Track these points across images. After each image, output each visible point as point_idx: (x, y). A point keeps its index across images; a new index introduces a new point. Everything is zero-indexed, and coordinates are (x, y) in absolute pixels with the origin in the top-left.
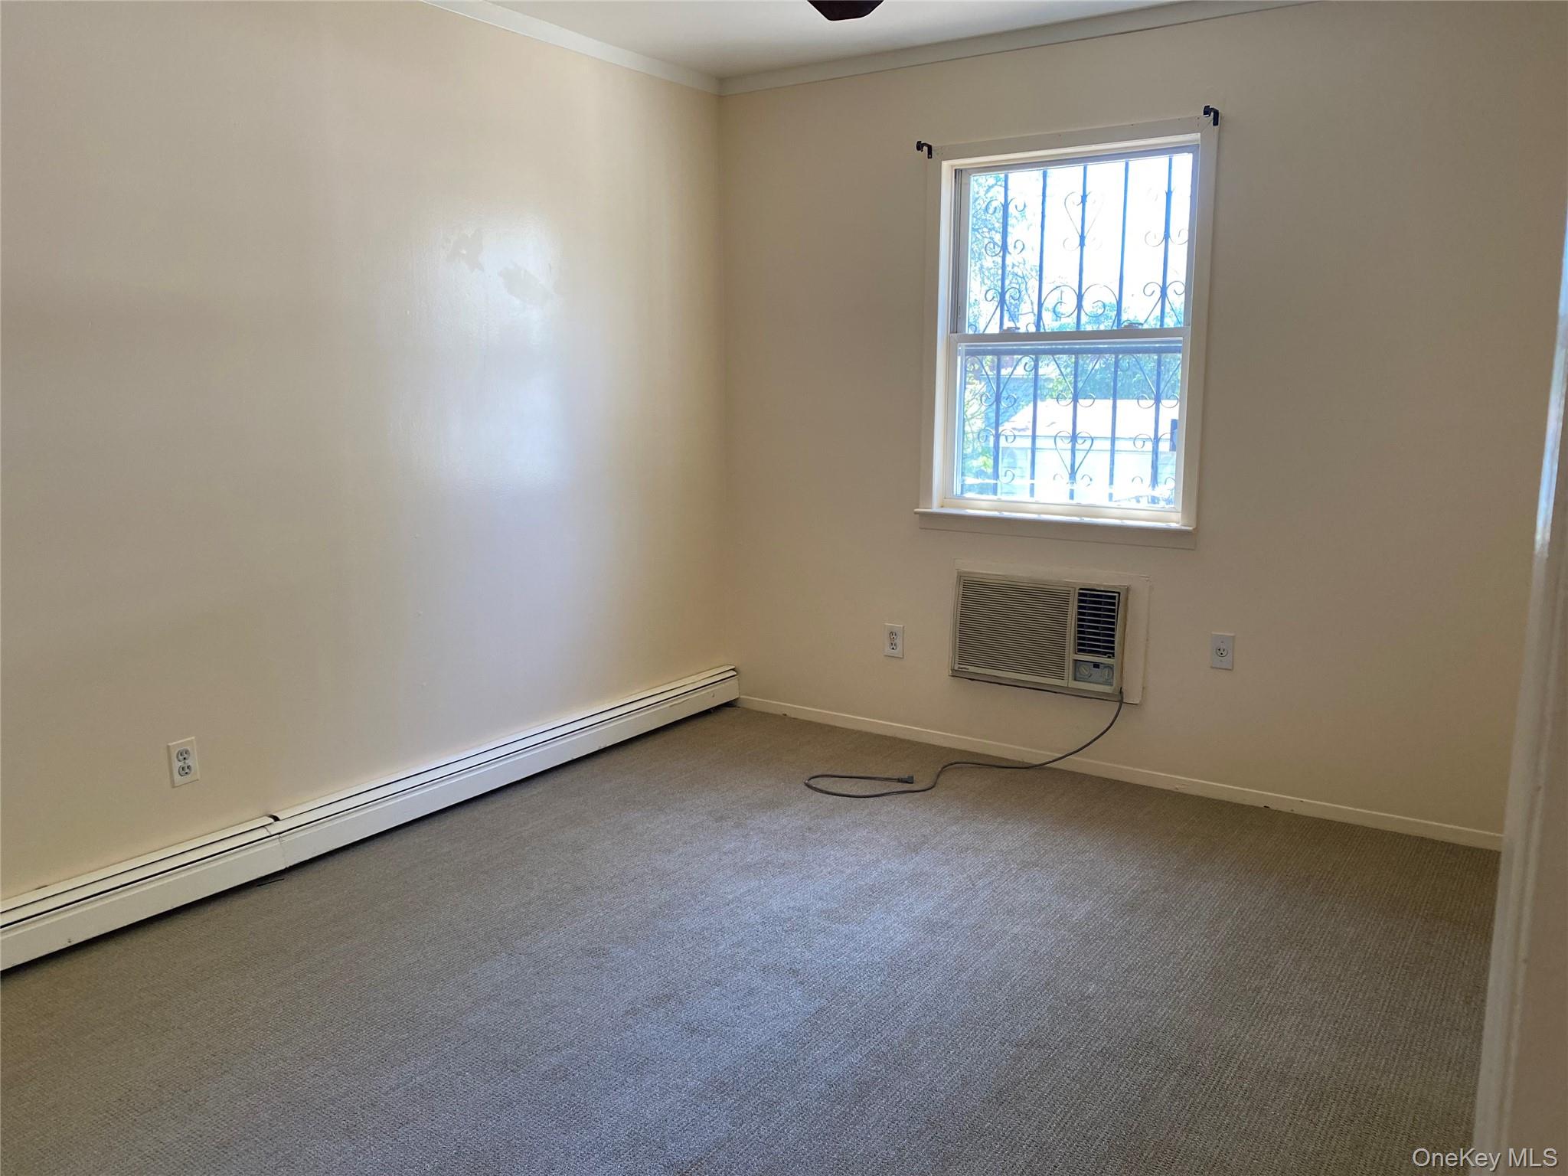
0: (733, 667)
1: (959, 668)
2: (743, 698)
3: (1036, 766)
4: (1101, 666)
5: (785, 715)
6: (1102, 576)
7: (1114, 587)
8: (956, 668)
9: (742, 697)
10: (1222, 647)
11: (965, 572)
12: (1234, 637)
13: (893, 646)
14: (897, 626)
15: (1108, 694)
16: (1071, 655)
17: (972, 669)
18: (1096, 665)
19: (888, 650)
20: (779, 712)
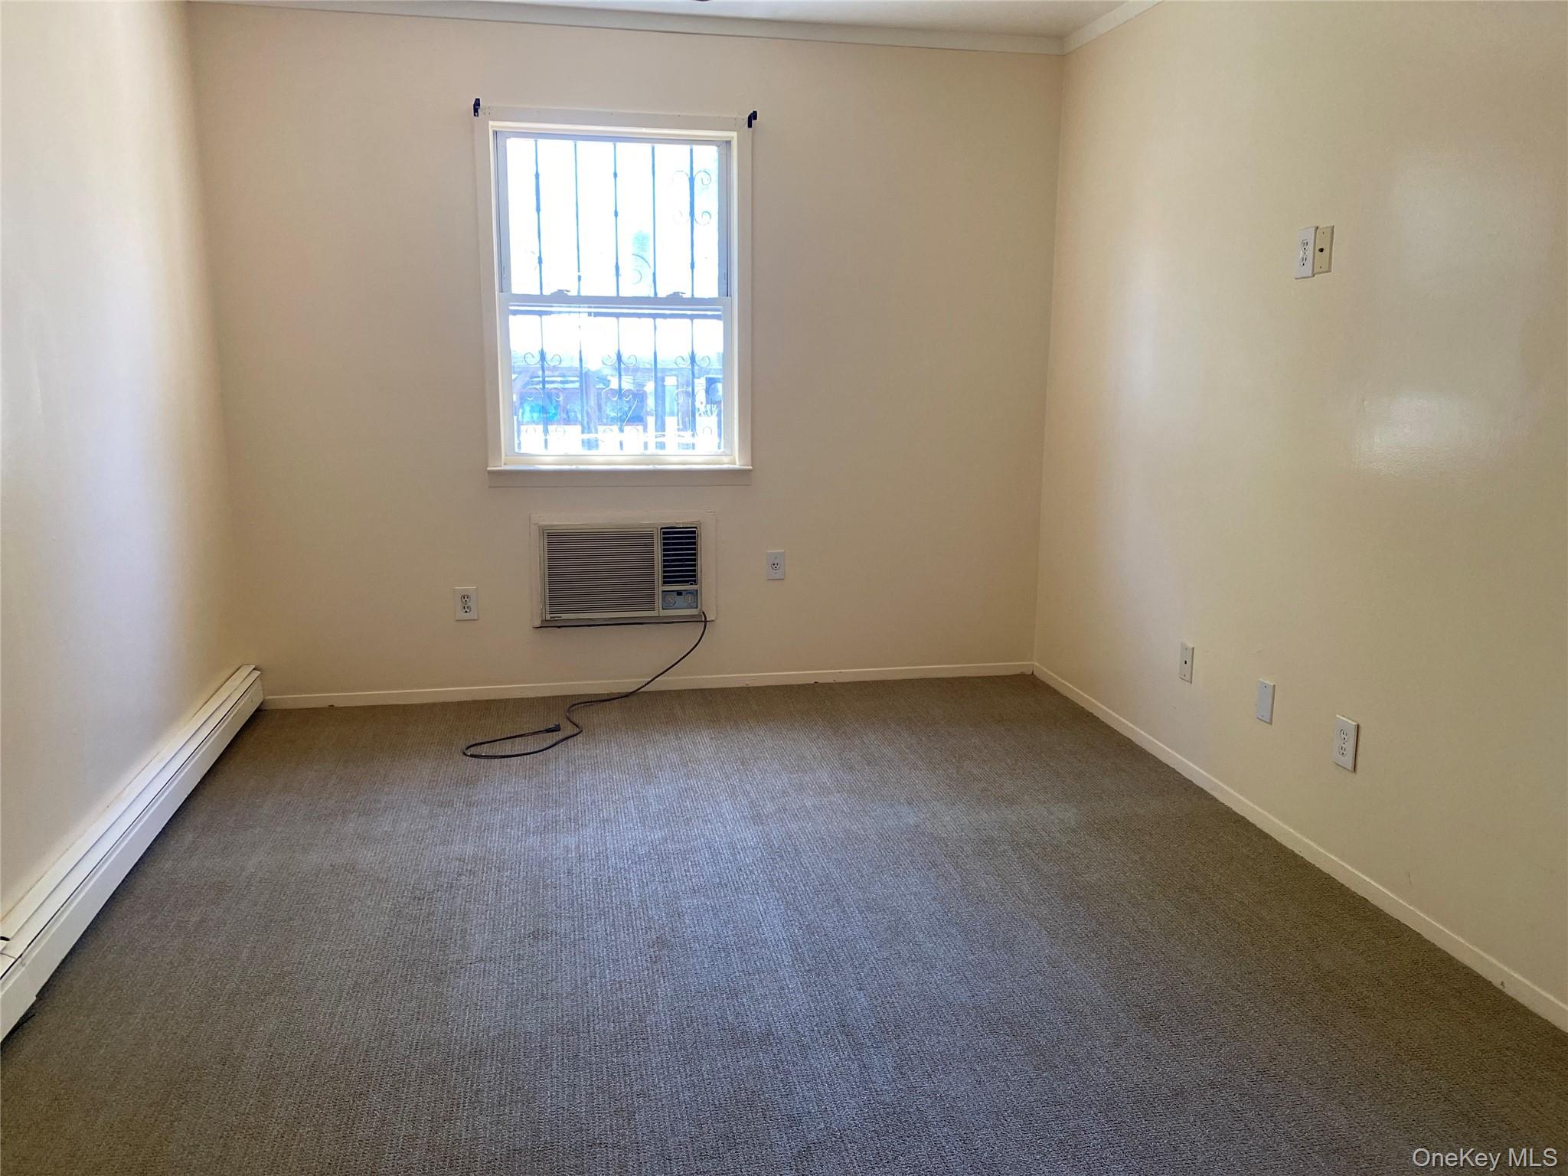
0: (253, 667)
1: (551, 617)
2: (269, 699)
3: (631, 693)
4: (684, 593)
5: (332, 706)
6: (678, 516)
7: (691, 523)
8: (548, 618)
9: (267, 698)
10: (776, 562)
11: (547, 526)
12: (783, 553)
13: (466, 609)
14: (470, 588)
15: (693, 616)
16: (660, 587)
17: (564, 616)
18: (679, 593)
19: (462, 615)
20: (325, 704)
